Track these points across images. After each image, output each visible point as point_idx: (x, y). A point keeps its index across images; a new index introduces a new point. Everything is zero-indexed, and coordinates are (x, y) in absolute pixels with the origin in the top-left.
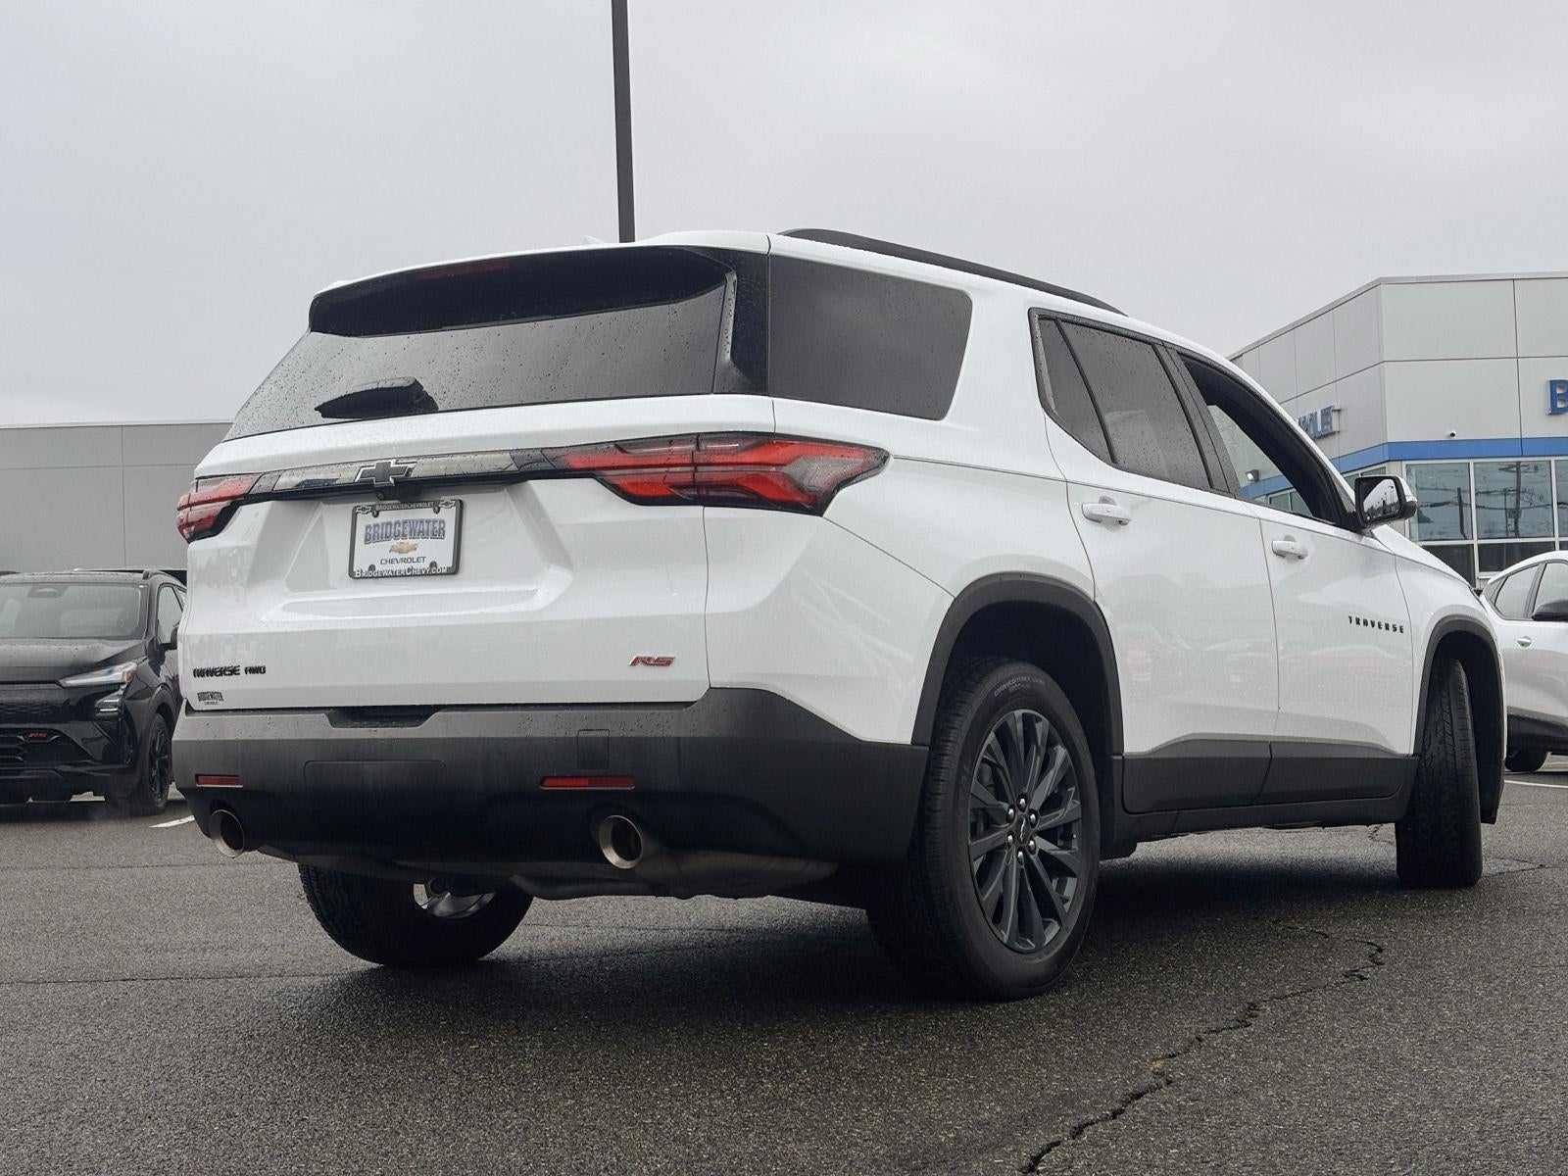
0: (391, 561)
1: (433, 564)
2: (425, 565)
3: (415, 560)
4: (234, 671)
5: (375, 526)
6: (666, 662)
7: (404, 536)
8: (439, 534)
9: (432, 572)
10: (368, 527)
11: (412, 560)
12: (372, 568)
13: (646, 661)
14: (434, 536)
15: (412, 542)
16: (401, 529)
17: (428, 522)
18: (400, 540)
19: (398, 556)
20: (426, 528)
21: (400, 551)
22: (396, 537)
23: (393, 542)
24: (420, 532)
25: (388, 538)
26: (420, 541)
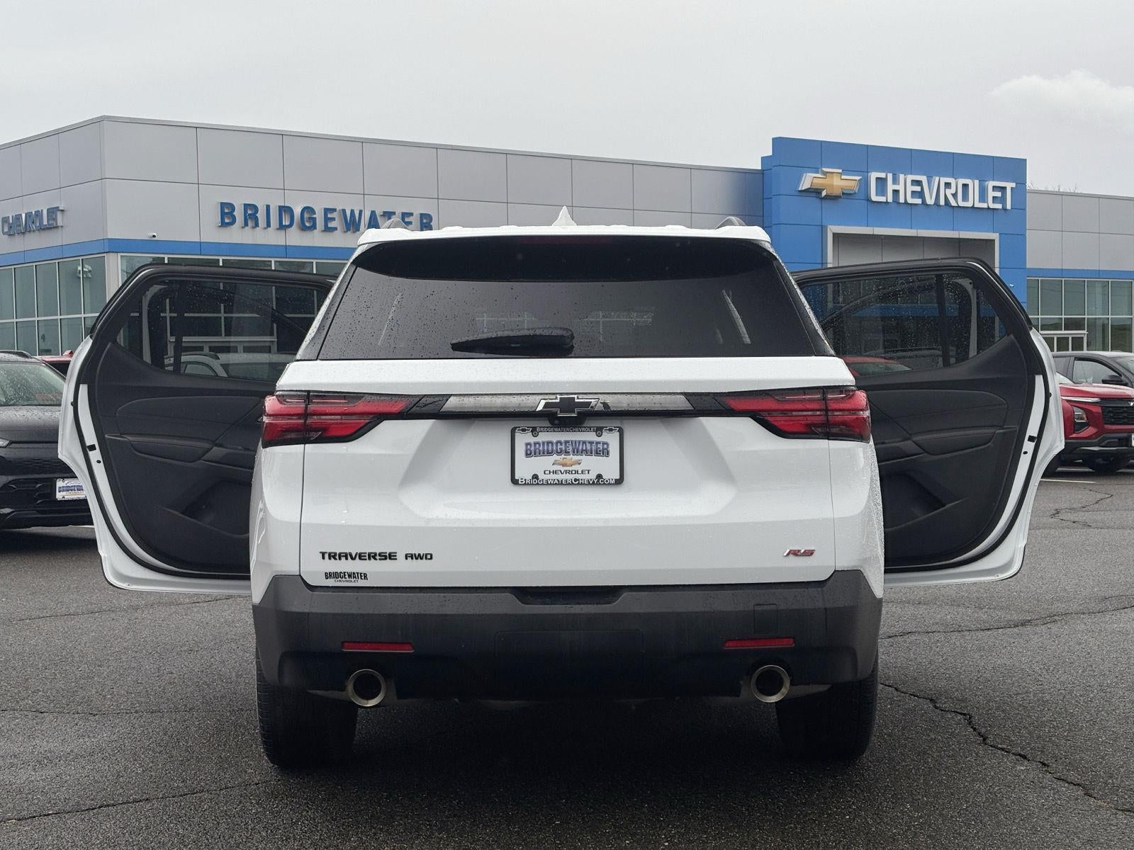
1: (599, 476)
2: (592, 476)
4: (392, 556)
5: (535, 444)
7: (567, 453)
8: (604, 452)
9: (599, 481)
10: (527, 444)
11: (577, 472)
12: (535, 477)
13: (795, 553)
14: (597, 454)
15: (576, 458)
16: (563, 447)
17: (591, 443)
18: (563, 456)
19: (563, 469)
20: (589, 448)
21: (564, 465)
22: (559, 453)
23: (555, 457)
24: (582, 450)
25: (550, 453)
26: (584, 458)
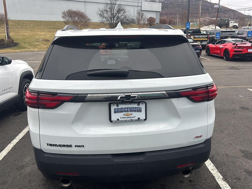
0: (124, 118)
3: (132, 117)
6: (201, 136)
